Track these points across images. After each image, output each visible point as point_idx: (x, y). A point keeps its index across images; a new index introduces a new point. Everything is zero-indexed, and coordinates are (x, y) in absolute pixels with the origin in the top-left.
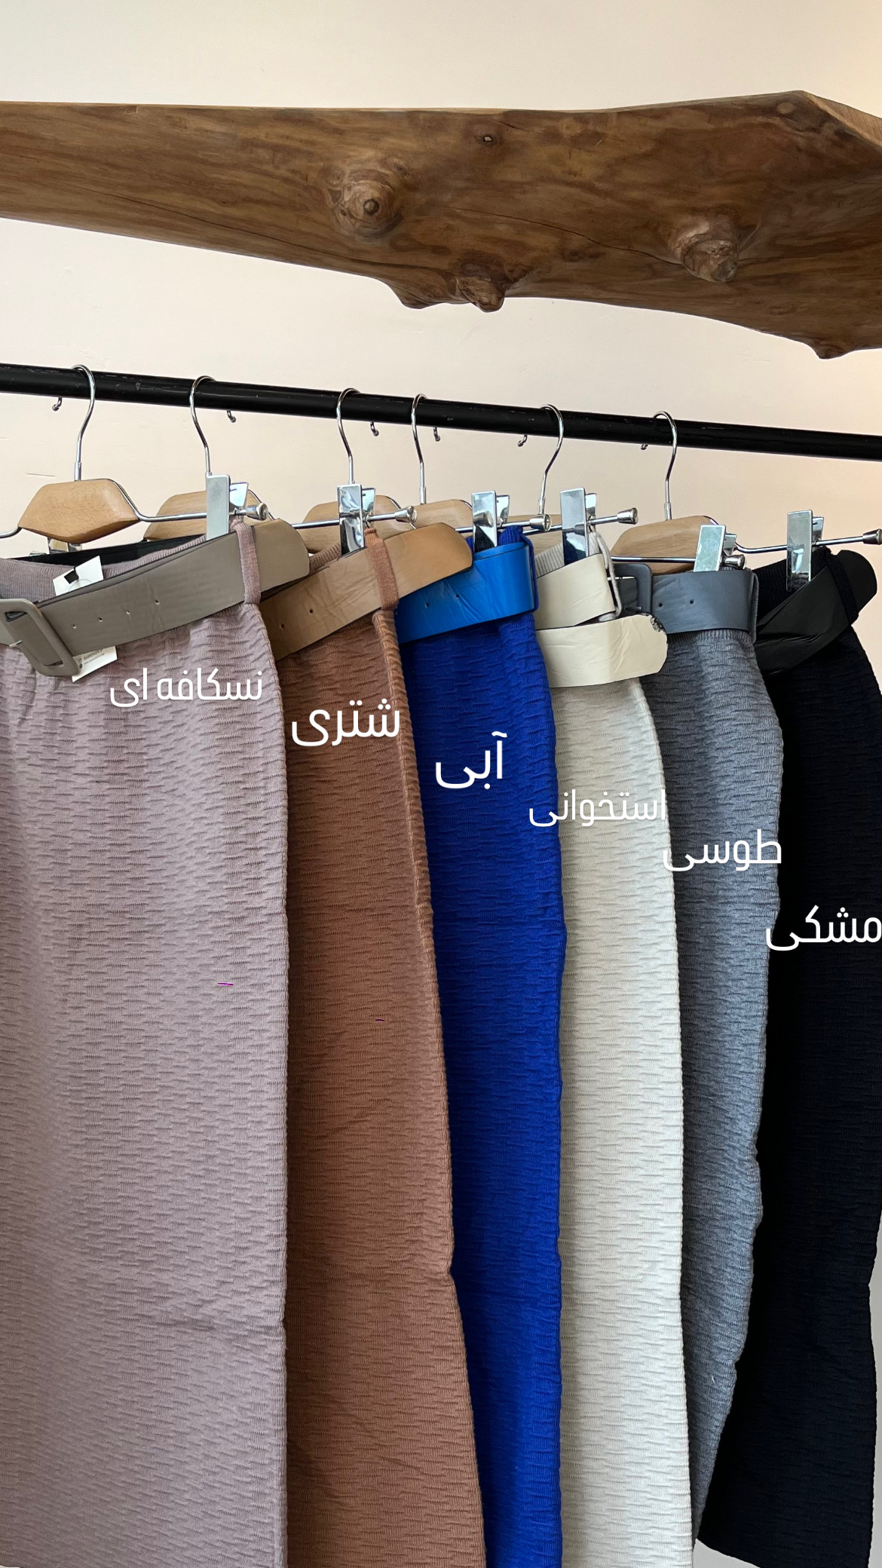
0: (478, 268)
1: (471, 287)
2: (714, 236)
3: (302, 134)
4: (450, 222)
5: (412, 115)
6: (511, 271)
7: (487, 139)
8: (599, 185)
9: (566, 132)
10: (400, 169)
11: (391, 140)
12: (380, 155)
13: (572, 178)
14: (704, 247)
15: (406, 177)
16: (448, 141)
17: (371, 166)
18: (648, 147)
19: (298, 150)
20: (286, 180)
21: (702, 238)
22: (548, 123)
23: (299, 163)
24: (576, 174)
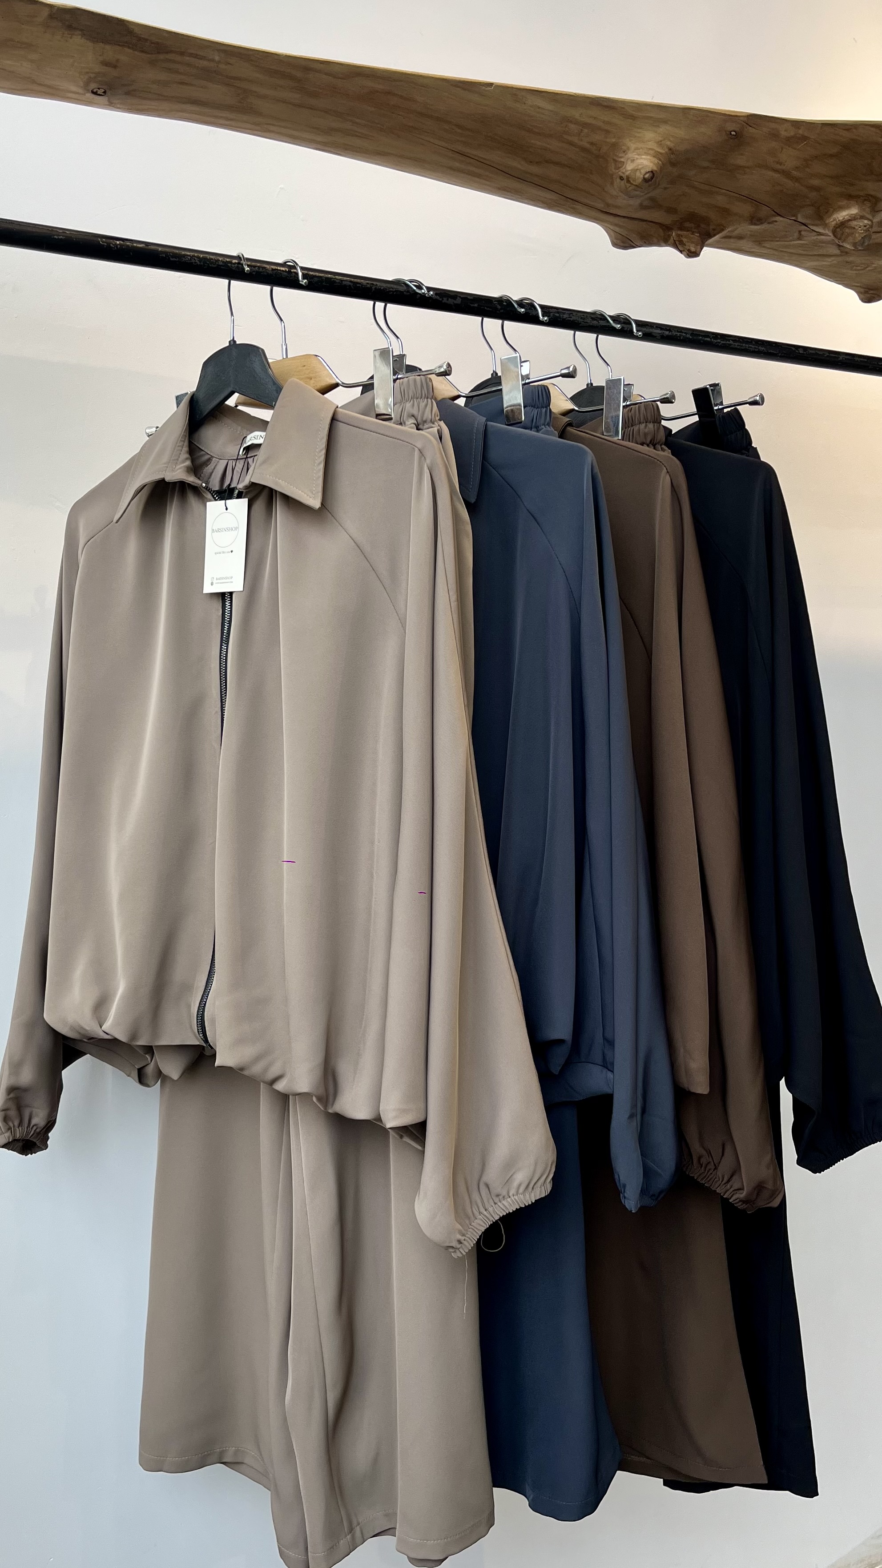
0: (693, 225)
1: (684, 239)
2: (861, 216)
3: (606, 116)
4: (689, 191)
5: (686, 110)
6: (714, 230)
7: (733, 133)
8: (795, 173)
9: (783, 134)
10: (670, 149)
11: (668, 127)
12: (659, 137)
13: (778, 167)
14: (854, 223)
15: (672, 156)
16: (706, 134)
17: (652, 145)
18: (835, 150)
19: (599, 128)
20: (584, 149)
21: (854, 218)
22: (773, 125)
24: (781, 164)
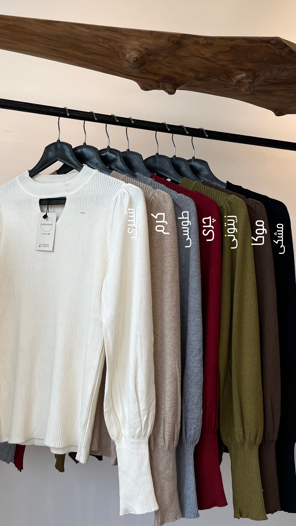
0: (168, 81)
1: (166, 87)
2: (247, 78)
3: (114, 35)
4: (162, 66)
5: (151, 32)
6: (179, 83)
7: (176, 42)
8: (211, 59)
9: (201, 42)
10: (146, 48)
11: (144, 39)
12: (140, 44)
14: (244, 81)
15: (147, 51)
16: (163, 42)
17: (136, 47)
18: (227, 49)
19: (113, 40)
20: (107, 49)
21: (243, 78)
22: (196, 39)
23: (112, 44)
24: (203, 55)
